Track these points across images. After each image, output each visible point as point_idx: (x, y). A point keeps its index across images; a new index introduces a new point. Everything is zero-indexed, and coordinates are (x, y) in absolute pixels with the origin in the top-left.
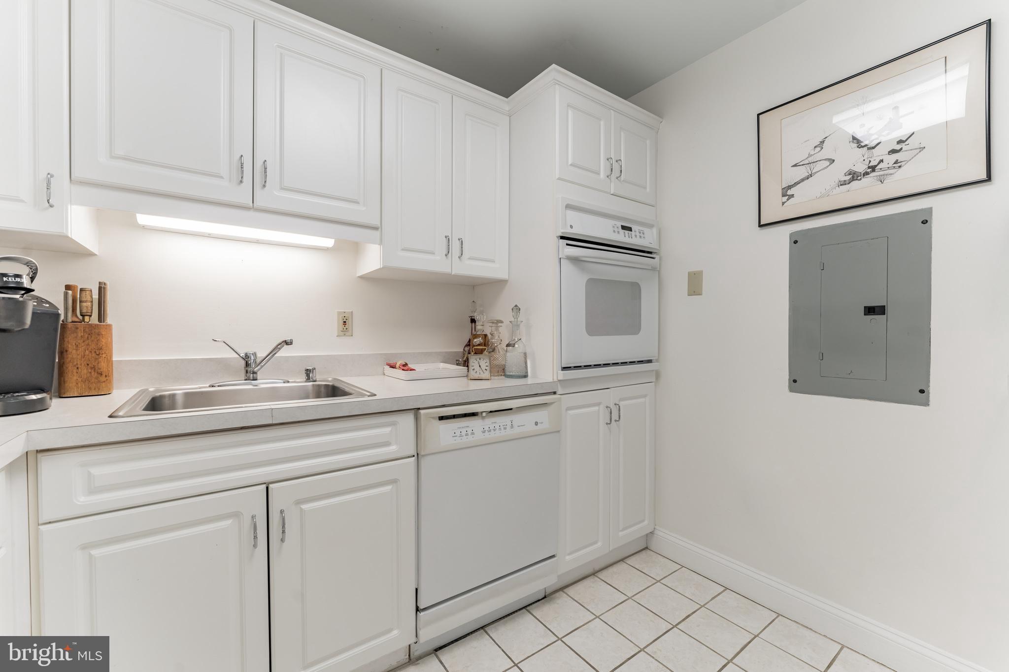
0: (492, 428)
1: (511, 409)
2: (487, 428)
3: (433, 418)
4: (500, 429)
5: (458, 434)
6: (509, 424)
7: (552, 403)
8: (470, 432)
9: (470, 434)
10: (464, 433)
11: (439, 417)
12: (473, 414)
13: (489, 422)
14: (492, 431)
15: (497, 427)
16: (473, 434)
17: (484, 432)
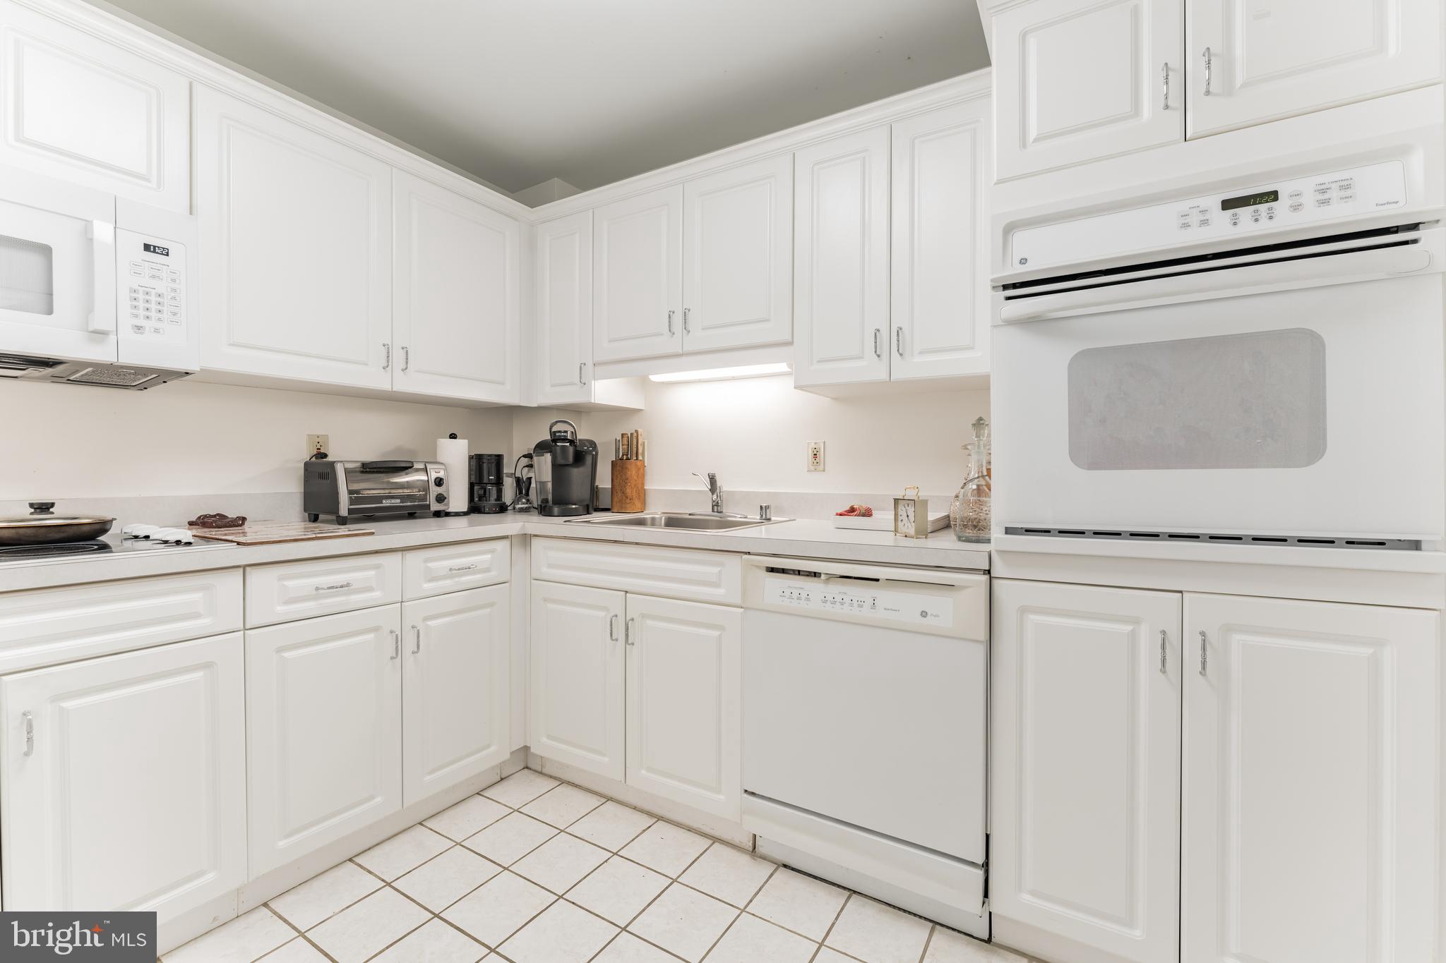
0: (838, 599)
1: (877, 580)
2: (829, 598)
3: (758, 567)
4: (852, 605)
5: (787, 593)
6: (869, 602)
7: (962, 588)
8: (804, 595)
9: (803, 599)
10: (795, 595)
11: (767, 567)
12: (816, 575)
13: (836, 589)
14: (837, 603)
15: (847, 600)
16: (808, 599)
17: (826, 602)
